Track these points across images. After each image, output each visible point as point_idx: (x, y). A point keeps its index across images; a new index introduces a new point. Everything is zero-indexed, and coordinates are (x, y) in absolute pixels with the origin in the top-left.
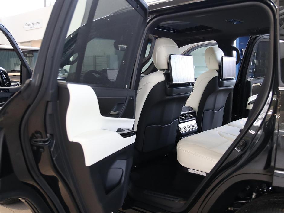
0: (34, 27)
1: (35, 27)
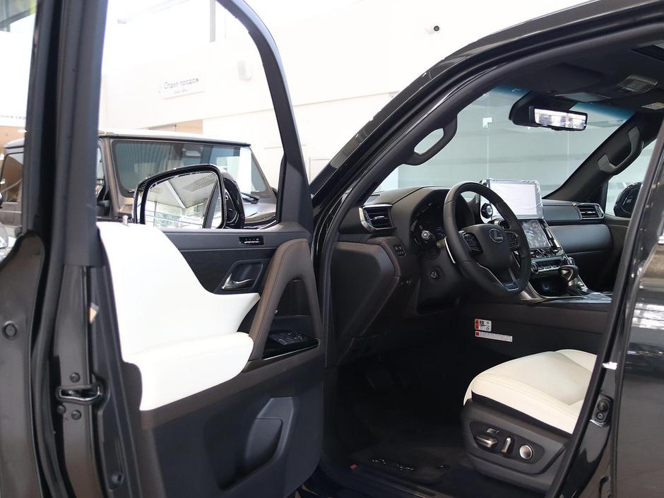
0: (184, 90)
1: (187, 90)
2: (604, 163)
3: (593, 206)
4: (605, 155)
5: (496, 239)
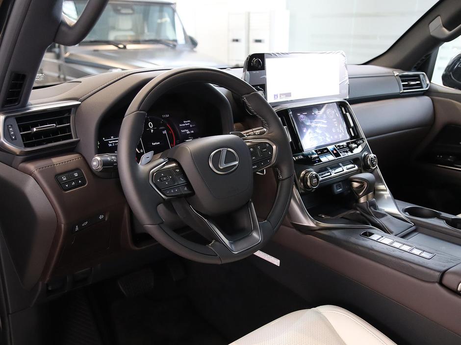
2: (436, 27)
3: (418, 76)
4: (439, 17)
5: (221, 168)
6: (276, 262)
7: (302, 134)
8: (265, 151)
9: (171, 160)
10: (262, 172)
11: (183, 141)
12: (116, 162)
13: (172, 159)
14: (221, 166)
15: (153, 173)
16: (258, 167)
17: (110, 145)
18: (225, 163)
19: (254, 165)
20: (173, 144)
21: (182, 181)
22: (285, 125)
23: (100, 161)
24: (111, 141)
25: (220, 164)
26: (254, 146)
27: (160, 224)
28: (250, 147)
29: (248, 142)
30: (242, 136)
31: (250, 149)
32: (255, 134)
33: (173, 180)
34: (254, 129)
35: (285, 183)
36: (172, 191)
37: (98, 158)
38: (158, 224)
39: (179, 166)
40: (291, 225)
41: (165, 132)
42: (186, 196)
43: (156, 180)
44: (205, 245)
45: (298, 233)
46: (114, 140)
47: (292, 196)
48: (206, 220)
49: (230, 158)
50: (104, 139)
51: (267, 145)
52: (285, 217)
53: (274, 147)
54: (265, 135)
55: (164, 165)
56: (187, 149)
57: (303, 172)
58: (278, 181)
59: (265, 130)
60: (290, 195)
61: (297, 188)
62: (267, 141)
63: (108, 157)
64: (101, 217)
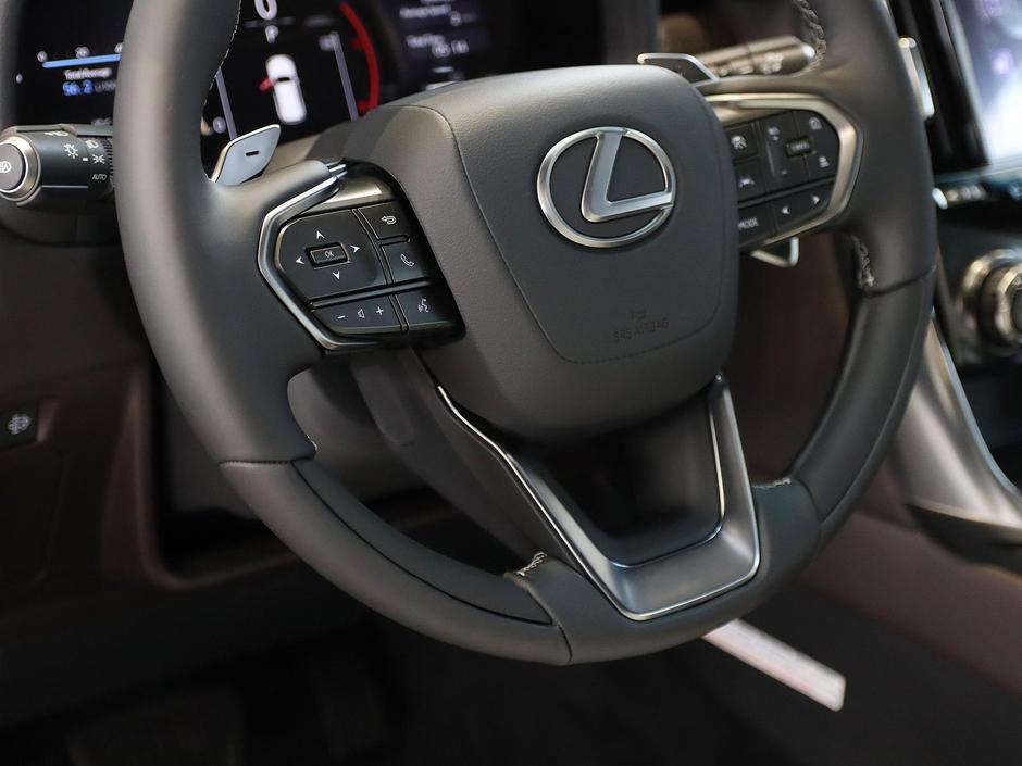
5: (592, 218)
6: (826, 688)
7: (989, 80)
8: (801, 153)
9: (359, 173)
10: (782, 249)
11: (415, 87)
12: (107, 169)
13: (368, 164)
14: (590, 208)
15: (276, 228)
16: (768, 226)
17: (71, 90)
18: (614, 195)
19: (744, 214)
20: (367, 99)
21: (407, 269)
22: (903, 33)
23: (32, 156)
24: (79, 69)
25: (588, 202)
26: (753, 124)
27: (300, 462)
28: (731, 128)
29: (724, 104)
30: (695, 74)
31: (730, 136)
32: (757, 71)
33: (369, 263)
34: (754, 47)
35: (890, 310)
36: (360, 314)
37: (23, 144)
38: (292, 462)
39: (399, 200)
40: (905, 515)
41: (331, 42)
42: (423, 343)
43: (288, 258)
44: (500, 572)
45: (937, 555)
46: (91, 67)
47: (918, 373)
48: (508, 458)
49: (634, 172)
50: (42, 56)
51: (815, 124)
52: (874, 472)
53: (847, 135)
54: (808, 77)
55: (328, 193)
56: (436, 124)
57: (979, 267)
58: (856, 295)
59: (808, 51)
60: (908, 371)
61: (945, 335)
62: (816, 106)
63: (69, 142)
64: (18, 424)
